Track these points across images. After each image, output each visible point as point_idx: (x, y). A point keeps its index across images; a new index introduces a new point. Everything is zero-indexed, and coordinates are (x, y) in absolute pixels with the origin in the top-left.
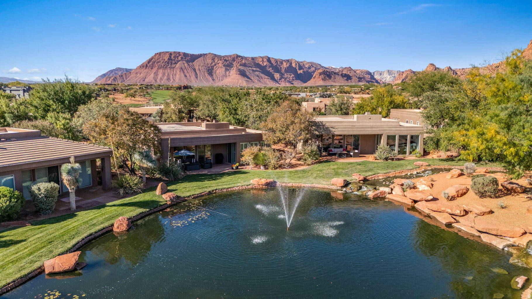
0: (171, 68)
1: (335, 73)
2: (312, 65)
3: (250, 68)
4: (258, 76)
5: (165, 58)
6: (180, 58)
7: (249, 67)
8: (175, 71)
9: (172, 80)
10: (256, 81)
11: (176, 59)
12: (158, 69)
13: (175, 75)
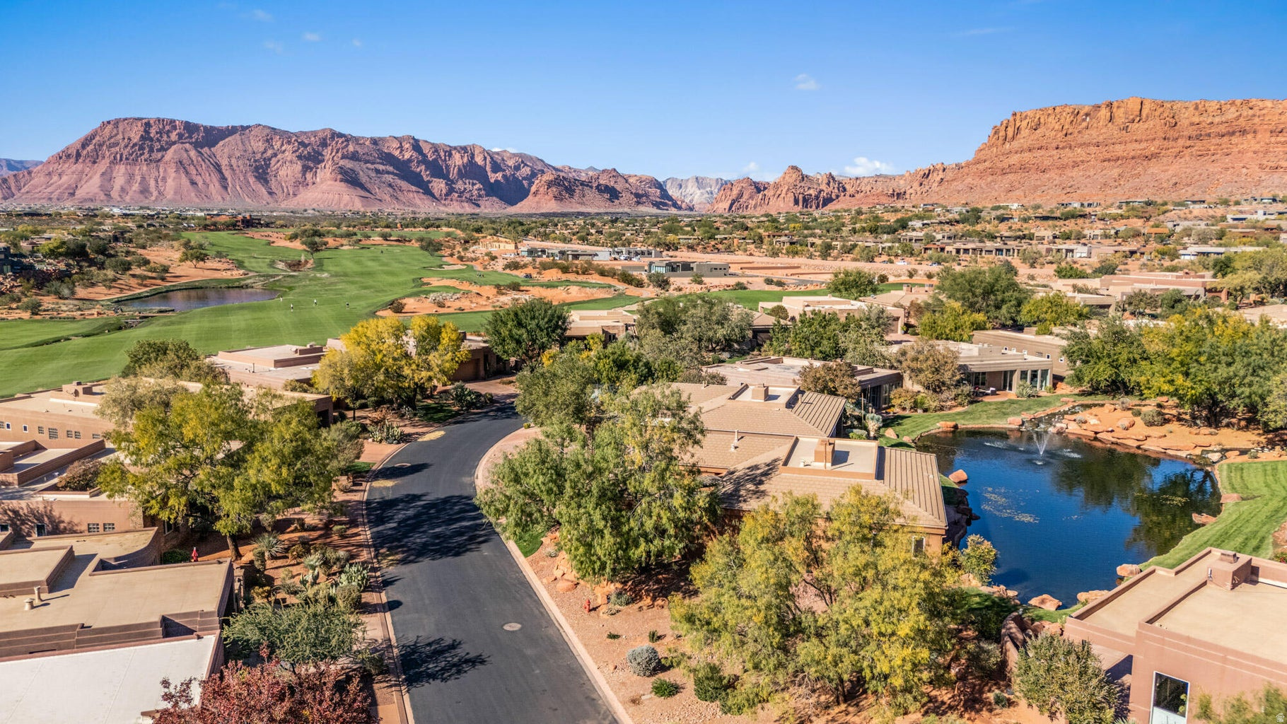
0: (149, 161)
1: (582, 184)
2: (522, 162)
3: (369, 165)
4: (390, 185)
5: (132, 135)
6: (174, 136)
7: (367, 162)
8: (161, 170)
9: (155, 193)
10: (387, 198)
11: (165, 137)
12: (111, 162)
13: (164, 179)
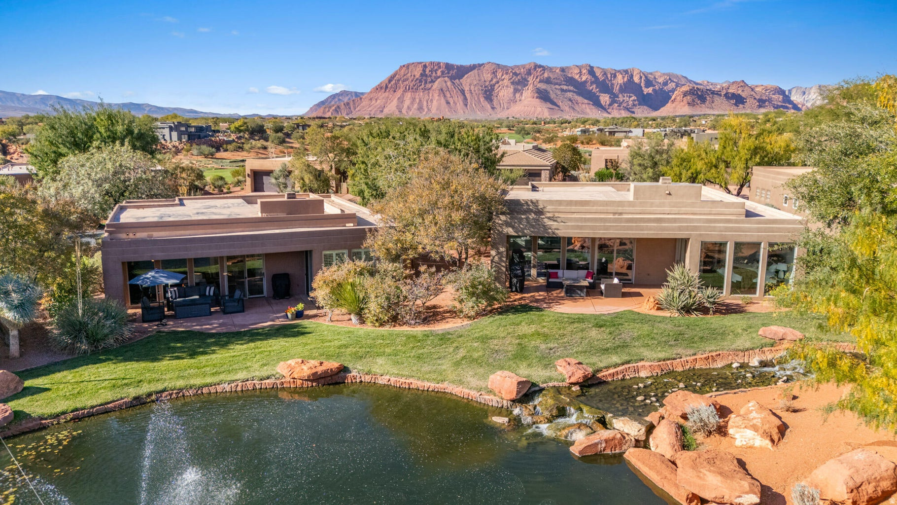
0: (424, 89)
1: (713, 93)
2: (670, 79)
3: (557, 87)
4: (570, 100)
5: (416, 73)
6: (439, 73)
7: (557, 84)
8: (430, 95)
9: (426, 110)
10: (567, 108)
11: (434, 73)
12: (404, 91)
13: (432, 101)
